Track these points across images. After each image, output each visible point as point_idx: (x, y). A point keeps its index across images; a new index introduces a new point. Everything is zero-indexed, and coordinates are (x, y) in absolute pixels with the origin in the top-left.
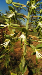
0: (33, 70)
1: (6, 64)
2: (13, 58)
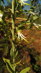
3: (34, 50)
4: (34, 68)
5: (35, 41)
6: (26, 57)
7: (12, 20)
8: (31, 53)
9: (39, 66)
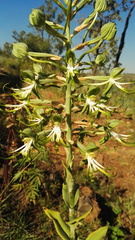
0: (112, 204)
1: (32, 195)
2: (52, 177)
3: (107, 181)
4: (113, 237)
5: (108, 153)
6: (87, 204)
7: (67, 125)
8: (99, 192)
9: (126, 230)
